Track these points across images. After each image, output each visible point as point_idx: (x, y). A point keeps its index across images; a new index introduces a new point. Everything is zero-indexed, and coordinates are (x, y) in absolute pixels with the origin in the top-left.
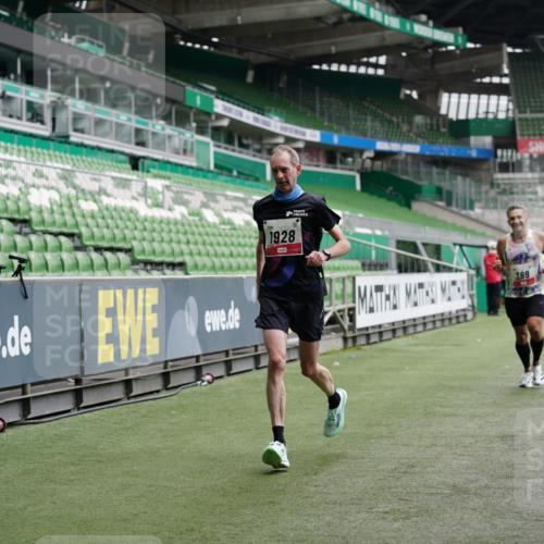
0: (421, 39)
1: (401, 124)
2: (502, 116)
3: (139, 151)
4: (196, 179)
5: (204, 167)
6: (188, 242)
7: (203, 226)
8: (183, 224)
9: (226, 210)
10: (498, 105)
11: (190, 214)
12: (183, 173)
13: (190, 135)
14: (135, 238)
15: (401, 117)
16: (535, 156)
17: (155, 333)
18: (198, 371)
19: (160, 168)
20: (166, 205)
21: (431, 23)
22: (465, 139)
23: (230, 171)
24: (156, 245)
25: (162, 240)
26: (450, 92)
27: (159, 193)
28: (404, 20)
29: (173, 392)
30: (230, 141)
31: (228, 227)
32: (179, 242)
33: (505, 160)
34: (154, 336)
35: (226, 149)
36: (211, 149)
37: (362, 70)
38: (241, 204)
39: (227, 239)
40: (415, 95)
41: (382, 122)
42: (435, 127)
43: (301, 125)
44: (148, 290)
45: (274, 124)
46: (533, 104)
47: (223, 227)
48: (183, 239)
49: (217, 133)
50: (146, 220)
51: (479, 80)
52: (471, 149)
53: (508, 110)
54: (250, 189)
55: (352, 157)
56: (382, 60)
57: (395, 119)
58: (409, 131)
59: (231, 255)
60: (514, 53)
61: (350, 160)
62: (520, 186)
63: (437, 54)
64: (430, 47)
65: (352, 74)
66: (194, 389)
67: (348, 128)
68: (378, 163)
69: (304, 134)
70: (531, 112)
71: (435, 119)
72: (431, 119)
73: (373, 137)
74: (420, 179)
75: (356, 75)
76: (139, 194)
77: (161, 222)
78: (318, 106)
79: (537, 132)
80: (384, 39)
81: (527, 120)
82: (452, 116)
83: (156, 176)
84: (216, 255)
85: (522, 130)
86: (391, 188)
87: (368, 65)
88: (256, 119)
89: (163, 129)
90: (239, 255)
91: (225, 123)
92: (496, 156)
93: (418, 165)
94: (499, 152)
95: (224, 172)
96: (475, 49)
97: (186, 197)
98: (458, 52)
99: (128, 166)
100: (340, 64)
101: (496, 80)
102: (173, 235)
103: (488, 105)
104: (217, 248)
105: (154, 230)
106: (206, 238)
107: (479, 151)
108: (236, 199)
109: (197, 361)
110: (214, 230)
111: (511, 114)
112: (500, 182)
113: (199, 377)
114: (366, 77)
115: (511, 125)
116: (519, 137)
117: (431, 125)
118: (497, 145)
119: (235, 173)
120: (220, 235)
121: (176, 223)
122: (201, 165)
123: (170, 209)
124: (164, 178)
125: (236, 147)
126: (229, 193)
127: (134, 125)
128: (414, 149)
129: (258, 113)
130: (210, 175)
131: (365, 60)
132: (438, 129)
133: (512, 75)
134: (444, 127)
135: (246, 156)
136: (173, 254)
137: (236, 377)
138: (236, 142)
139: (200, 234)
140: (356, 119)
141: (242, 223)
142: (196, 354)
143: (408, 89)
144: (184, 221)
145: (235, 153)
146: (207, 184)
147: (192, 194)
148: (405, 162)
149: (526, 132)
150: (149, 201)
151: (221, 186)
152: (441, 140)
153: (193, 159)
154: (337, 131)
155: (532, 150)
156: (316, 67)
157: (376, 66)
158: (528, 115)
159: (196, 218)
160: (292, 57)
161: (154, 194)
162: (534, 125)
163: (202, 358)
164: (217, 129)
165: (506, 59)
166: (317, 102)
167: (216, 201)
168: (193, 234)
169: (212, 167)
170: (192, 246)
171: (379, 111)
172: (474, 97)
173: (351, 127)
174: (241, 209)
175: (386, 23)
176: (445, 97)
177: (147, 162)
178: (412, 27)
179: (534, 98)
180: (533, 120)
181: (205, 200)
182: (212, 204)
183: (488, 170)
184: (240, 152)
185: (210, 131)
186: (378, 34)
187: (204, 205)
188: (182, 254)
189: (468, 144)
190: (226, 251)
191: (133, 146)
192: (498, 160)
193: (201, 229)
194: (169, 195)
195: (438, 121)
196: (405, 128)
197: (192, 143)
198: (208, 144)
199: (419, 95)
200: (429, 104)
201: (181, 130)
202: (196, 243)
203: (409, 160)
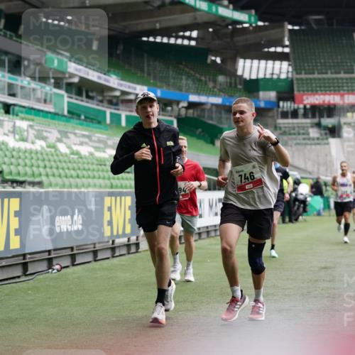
0: (223, 19)
1: (208, 82)
2: (283, 76)
3: (10, 100)
4: (54, 121)
5: (60, 113)
6: (45, 167)
7: (57, 155)
8: (42, 154)
9: (75, 144)
10: (281, 68)
11: (48, 147)
12: (43, 117)
13: (49, 89)
14: (5, 163)
15: (208, 77)
16: (308, 106)
17: (17, 232)
18: (50, 262)
19: (27, 113)
20: (30, 140)
21: (231, 6)
22: (255, 94)
23: (79, 116)
24: (20, 168)
25: (26, 165)
26: (245, 58)
27: (24, 131)
28: (211, 4)
29: (30, 277)
30: (79, 93)
31: (76, 157)
32: (38, 167)
33: (285, 110)
34: (16, 234)
35: (77, 99)
36: (65, 100)
37: (179, 41)
38: (86, 140)
39: (75, 165)
40: (218, 60)
41: (193, 80)
42: (233, 85)
43: (133, 82)
44: (11, 200)
45: (113, 81)
46: (307, 68)
47: (72, 156)
48: (42, 164)
49: (70, 87)
50: (14, 150)
51: (266, 50)
52: (260, 101)
53: (288, 72)
54: (94, 130)
55: (171, 106)
56: (195, 34)
57: (203, 78)
58: (214, 87)
59: (78, 177)
60: (293, 30)
61: (169, 108)
62: (297, 129)
63: (235, 30)
64: (230, 25)
65: (165, 44)
66: (47, 275)
67: (168, 85)
68: (191, 111)
69: (135, 89)
70: (306, 73)
71: (233, 79)
72: (231, 79)
73: (187, 91)
74: (221, 123)
75: (175, 45)
76: (9, 131)
77: (26, 151)
78: (146, 69)
79: (310, 89)
80: (195, 18)
81: (302, 79)
82: (246, 76)
83: (23, 119)
84: (66, 177)
85: (298, 87)
86: (200, 130)
87: (184, 37)
88: (99, 78)
89: (29, 84)
90: (84, 177)
91: (76, 80)
92: (279, 106)
93: (220, 113)
94: (281, 104)
95: (75, 116)
96: (264, 25)
97: (45, 134)
98: (251, 28)
99: (2, 111)
100: (163, 36)
101: (279, 49)
102: (33, 161)
103: (273, 68)
104: (67, 171)
105: (20, 157)
106: (59, 163)
107: (266, 102)
108: (84, 136)
109: (49, 255)
110: (66, 159)
111: (290, 75)
112: (281, 125)
113: (50, 266)
114: (182, 46)
115: (290, 83)
116: (296, 93)
117: (231, 83)
118: (280, 98)
119: (83, 117)
120: (70, 162)
121: (37, 153)
122: (57, 111)
123: (33, 143)
124: (29, 120)
125: (84, 98)
126: (77, 131)
127: (7, 80)
128: (217, 100)
129: (101, 73)
130: (64, 118)
131: (181, 34)
132: (236, 87)
133: (292, 46)
134: (240, 84)
135: (92, 105)
136: (33, 175)
137: (79, 267)
138: (84, 94)
139: (55, 161)
140: (174, 78)
141: (87, 154)
142: (48, 249)
143: (213, 56)
144: (43, 151)
145: (83, 103)
146: (61, 124)
147: (49, 132)
148: (210, 110)
149: (301, 89)
150: (17, 137)
151: (73, 127)
152: (237, 95)
153: (52, 106)
154: (160, 87)
155: (305, 102)
156: (145, 39)
157: (190, 38)
158: (303, 76)
159: (53, 150)
160: (127, 31)
161: (21, 132)
162: (307, 84)
163: (53, 252)
164: (69, 85)
165: (287, 34)
166: (146, 65)
167: (68, 137)
168: (49, 161)
169: (66, 113)
170: (48, 170)
171: (192, 72)
172: (263, 62)
173: (171, 84)
174: (86, 143)
175: (198, 6)
176: (241, 62)
177: (17, 108)
178: (217, 10)
179: (308, 63)
180: (307, 79)
181: (59, 136)
182: (64, 140)
183: (273, 117)
184: (87, 102)
185: (64, 86)
186: (191, 14)
187: (59, 140)
188: (40, 175)
189: (258, 97)
190: (74, 173)
191: (6, 96)
192: (280, 110)
193: (56, 158)
194: (32, 132)
195: (235, 80)
196: (211, 85)
197: (51, 95)
198: (63, 96)
199: (222, 61)
200: (229, 67)
201: (43, 85)
202: (51, 168)
203: (214, 109)
